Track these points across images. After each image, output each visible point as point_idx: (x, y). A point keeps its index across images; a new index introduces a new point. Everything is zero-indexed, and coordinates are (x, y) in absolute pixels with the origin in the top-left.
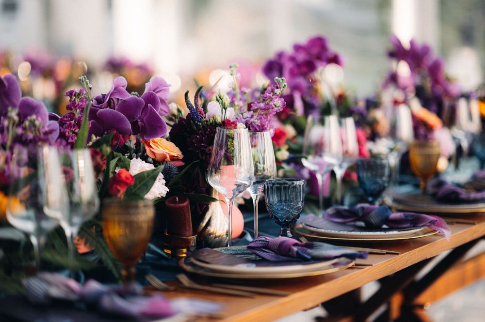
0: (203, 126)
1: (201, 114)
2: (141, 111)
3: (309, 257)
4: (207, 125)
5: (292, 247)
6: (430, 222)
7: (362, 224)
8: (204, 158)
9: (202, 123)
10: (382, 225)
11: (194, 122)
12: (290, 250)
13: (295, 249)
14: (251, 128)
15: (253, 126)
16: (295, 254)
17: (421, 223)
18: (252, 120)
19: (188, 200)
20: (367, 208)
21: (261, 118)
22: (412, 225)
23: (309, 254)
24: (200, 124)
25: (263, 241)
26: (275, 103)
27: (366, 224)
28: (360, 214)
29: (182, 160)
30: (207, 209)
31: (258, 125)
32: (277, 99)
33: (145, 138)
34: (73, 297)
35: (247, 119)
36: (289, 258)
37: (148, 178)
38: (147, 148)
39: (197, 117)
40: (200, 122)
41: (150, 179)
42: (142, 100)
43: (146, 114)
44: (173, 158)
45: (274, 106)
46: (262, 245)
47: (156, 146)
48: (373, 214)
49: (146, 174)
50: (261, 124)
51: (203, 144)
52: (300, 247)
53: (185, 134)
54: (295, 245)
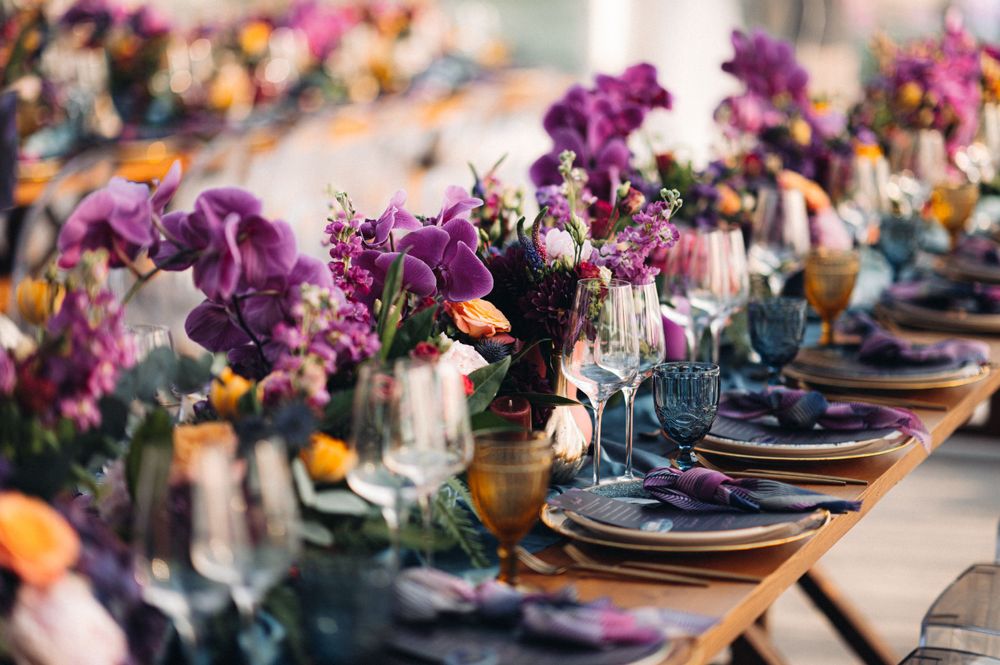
0: (545, 276)
1: (542, 254)
2: (443, 251)
3: (757, 507)
4: (551, 273)
5: (721, 487)
6: (899, 422)
7: (773, 420)
8: (554, 332)
9: (544, 270)
10: (814, 425)
11: (531, 268)
12: (716, 491)
13: (728, 490)
14: (618, 274)
15: (621, 271)
16: (728, 498)
17: (883, 422)
18: (620, 260)
19: (528, 403)
20: (788, 396)
21: (635, 256)
22: (866, 426)
23: (753, 500)
24: (541, 271)
25: (668, 475)
26: (663, 233)
27: (780, 420)
28: (775, 404)
29: (511, 334)
30: (549, 415)
31: (629, 269)
32: (665, 227)
33: (450, 297)
34: (467, 608)
35: (608, 257)
36: (716, 507)
37: (488, 380)
38: (458, 317)
39: (537, 261)
40: (540, 268)
41: (492, 379)
42: (446, 232)
43: (454, 255)
44: (499, 332)
45: (661, 239)
46: (666, 483)
47: (472, 313)
48: (798, 405)
49: (484, 372)
50: (634, 266)
51: (550, 309)
52: (735, 488)
53: (508, 285)
54: (725, 483)
